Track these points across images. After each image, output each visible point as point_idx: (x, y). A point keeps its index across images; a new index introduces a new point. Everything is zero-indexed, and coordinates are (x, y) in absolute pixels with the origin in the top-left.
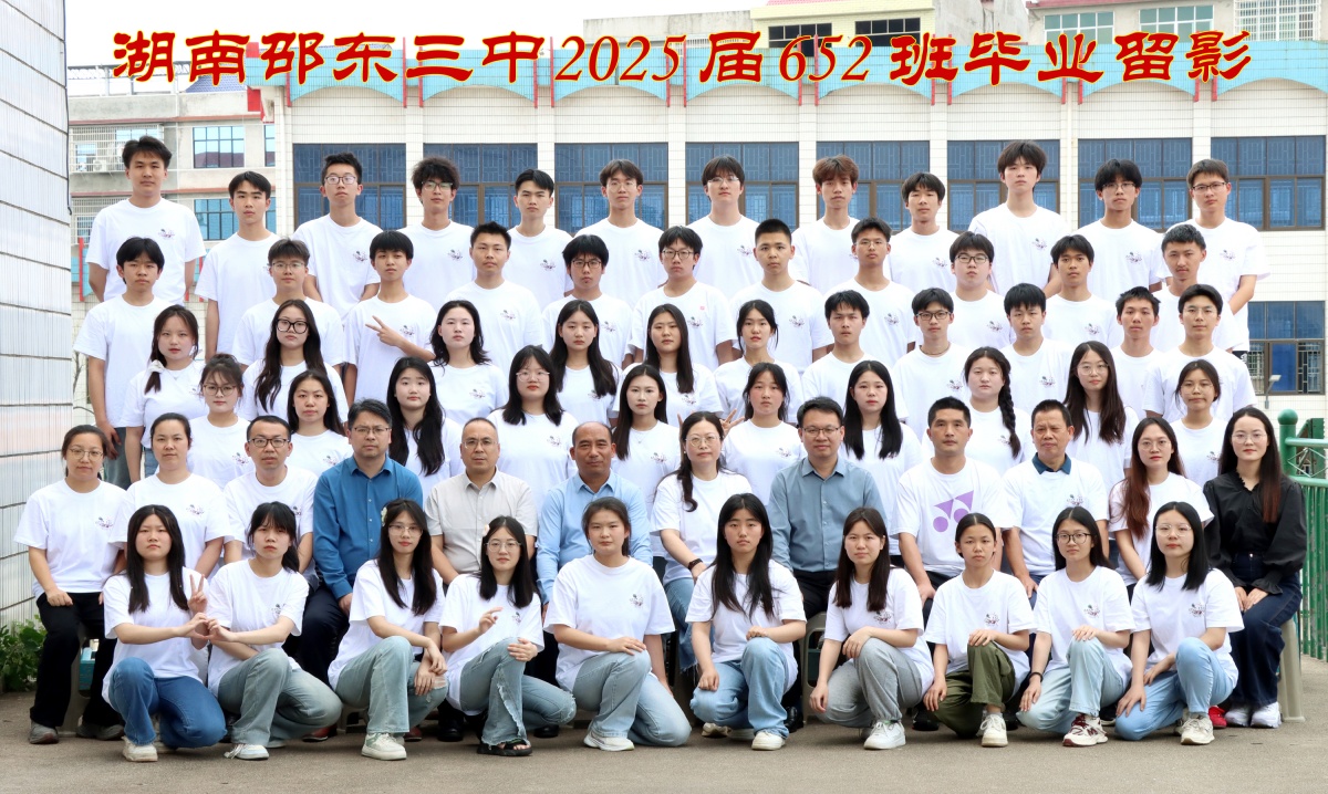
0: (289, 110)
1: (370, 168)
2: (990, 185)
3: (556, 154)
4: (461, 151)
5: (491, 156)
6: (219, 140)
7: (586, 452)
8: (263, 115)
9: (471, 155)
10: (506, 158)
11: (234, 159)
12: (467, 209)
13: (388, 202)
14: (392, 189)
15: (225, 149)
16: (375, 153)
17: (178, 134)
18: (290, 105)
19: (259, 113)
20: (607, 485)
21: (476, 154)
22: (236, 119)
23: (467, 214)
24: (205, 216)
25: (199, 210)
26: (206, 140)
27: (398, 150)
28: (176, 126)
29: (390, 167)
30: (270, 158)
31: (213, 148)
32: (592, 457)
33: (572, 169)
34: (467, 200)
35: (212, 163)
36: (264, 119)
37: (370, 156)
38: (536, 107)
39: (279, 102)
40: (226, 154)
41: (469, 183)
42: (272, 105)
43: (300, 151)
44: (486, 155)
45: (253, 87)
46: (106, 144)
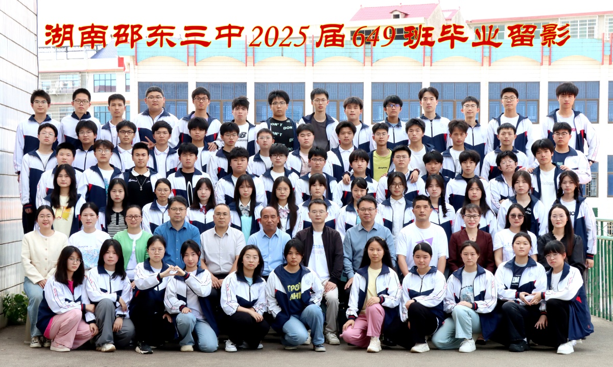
0: (136, 67)
1: (172, 92)
2: (449, 102)
3: (255, 87)
4: (213, 86)
5: (226, 88)
6: (105, 80)
7: (266, 220)
8: (125, 69)
9: (217, 87)
10: (233, 89)
11: (112, 88)
12: (215, 111)
13: (180, 108)
14: (182, 102)
15: (108, 84)
16: (174, 87)
17: (87, 77)
18: (137, 65)
19: (123, 68)
20: (276, 234)
21: (219, 87)
22: (113, 71)
23: (215, 114)
24: (99, 114)
25: (96, 111)
26: (100, 80)
27: (185, 85)
28: (86, 74)
29: (181, 93)
30: (127, 88)
31: (102, 83)
32: (269, 223)
33: (262, 94)
34: (215, 107)
35: (102, 90)
36: (126, 71)
37: (172, 87)
38: (246, 66)
39: (132, 63)
40: (108, 86)
41: (216, 100)
42: (129, 64)
43: (141, 85)
44: (224, 87)
45: (121, 57)
46: (55, 82)
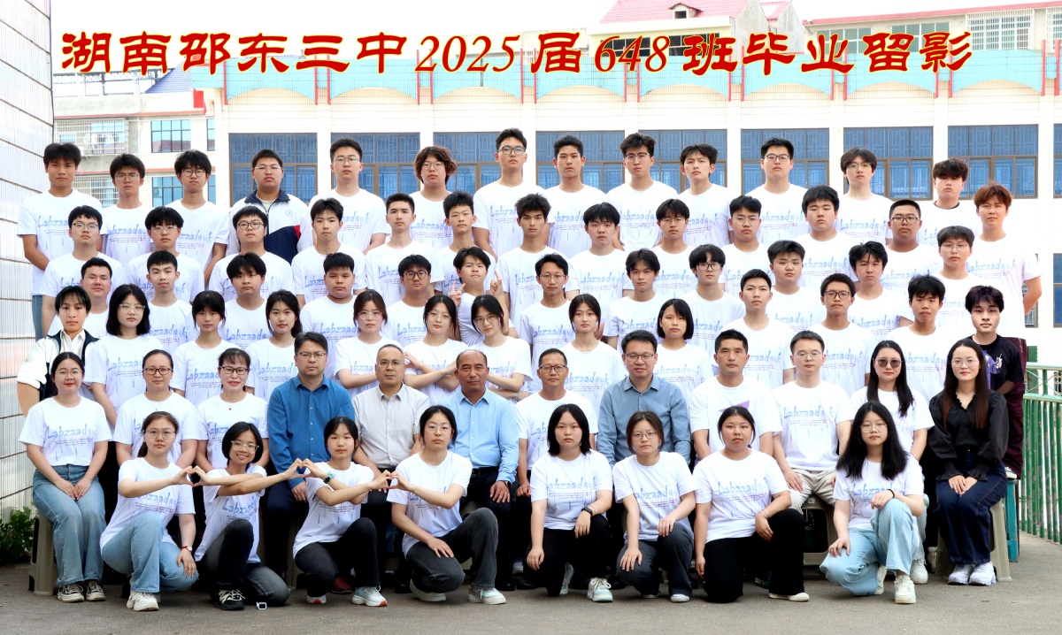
0: (226, 107)
1: (289, 152)
5: (383, 142)
6: (171, 131)
7: (467, 373)
8: (205, 111)
9: (368, 141)
10: (395, 144)
11: (182, 144)
13: (304, 179)
14: (307, 168)
15: (176, 137)
16: (293, 141)
17: (139, 126)
18: (226, 103)
19: (202, 109)
20: (482, 399)
21: (372, 141)
22: (186, 114)
24: (160, 190)
25: (155, 186)
26: (162, 131)
27: (311, 139)
28: (138, 120)
29: (304, 152)
30: (211, 144)
31: (166, 137)
32: (471, 377)
35: (165, 148)
36: (207, 114)
37: (289, 143)
38: (419, 103)
39: (218, 101)
40: (176, 142)
42: (213, 103)
43: (235, 139)
44: (379, 142)
45: (197, 89)
46: (84, 135)
